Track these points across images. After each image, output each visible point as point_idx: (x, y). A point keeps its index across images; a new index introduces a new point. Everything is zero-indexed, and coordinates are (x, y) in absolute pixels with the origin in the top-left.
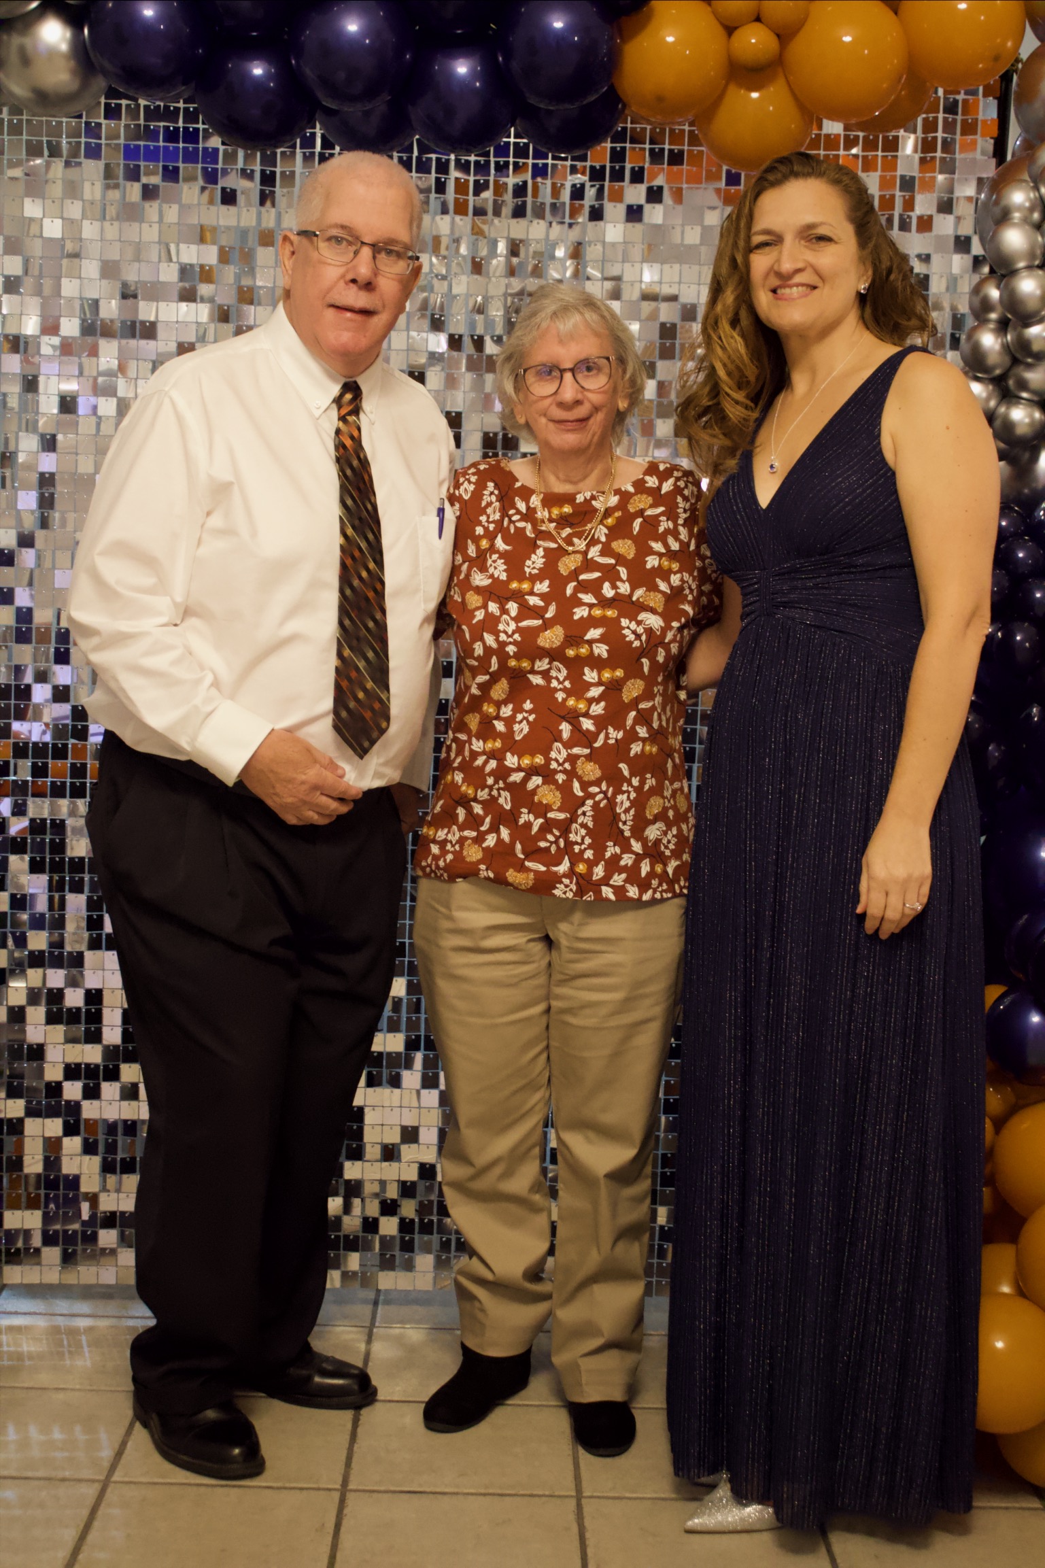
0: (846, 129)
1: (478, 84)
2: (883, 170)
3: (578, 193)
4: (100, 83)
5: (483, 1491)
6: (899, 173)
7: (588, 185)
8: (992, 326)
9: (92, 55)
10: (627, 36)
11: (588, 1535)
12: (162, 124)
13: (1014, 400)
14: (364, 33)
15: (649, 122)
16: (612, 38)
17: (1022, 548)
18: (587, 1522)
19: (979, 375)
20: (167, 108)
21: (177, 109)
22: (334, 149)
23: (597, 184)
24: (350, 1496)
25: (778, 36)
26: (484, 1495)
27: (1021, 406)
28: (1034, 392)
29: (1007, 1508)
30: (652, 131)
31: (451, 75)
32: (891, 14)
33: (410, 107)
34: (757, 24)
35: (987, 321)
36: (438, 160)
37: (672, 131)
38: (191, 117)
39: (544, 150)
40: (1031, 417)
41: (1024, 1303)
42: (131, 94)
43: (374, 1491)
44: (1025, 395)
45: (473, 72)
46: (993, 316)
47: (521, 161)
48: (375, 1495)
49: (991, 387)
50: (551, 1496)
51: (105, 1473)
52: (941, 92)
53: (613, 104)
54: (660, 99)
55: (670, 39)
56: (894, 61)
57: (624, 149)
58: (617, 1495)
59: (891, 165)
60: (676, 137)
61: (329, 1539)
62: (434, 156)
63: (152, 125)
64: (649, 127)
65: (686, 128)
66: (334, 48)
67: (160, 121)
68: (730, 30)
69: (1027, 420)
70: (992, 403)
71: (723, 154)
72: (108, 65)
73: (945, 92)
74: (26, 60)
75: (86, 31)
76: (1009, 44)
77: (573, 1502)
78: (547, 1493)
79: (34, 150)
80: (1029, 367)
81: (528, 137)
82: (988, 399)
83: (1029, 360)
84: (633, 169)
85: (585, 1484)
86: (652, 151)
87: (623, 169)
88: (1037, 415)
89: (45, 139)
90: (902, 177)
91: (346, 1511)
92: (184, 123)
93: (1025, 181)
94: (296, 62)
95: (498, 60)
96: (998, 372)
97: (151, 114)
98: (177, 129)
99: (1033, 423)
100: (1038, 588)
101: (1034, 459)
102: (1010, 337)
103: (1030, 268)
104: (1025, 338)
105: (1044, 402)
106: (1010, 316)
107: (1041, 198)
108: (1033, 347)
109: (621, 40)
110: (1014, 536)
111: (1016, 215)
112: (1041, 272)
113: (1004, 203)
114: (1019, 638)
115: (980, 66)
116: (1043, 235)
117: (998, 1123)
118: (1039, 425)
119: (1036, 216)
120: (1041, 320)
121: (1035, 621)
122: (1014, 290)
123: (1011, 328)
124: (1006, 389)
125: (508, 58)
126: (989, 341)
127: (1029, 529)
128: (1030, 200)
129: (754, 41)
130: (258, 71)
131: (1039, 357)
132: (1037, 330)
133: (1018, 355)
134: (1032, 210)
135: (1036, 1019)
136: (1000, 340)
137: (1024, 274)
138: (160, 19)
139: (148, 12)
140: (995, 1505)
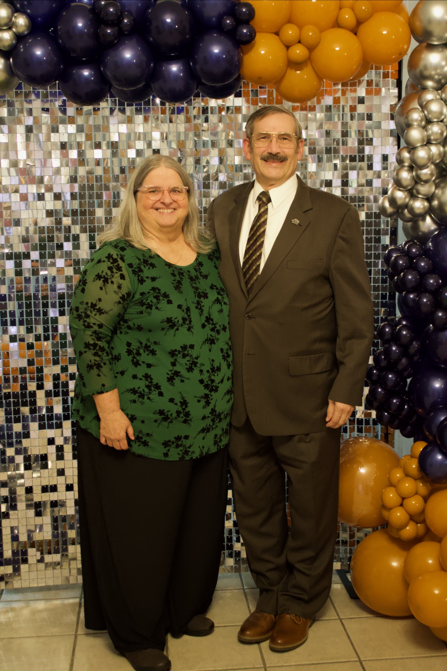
1: (181, 74)
8: (406, 168)
9: (13, 68)
10: (245, 53)
12: (41, 90)
13: (416, 198)
14: (133, 57)
16: (239, 54)
17: (423, 261)
19: (401, 189)
25: (308, 48)
27: (419, 201)
28: (424, 195)
29: (437, 656)
31: (169, 72)
32: (354, 36)
33: (153, 84)
34: (299, 44)
35: (403, 166)
40: (423, 205)
41: (442, 571)
44: (420, 196)
45: (180, 70)
46: (406, 164)
49: (406, 193)
50: (253, 668)
54: (260, 78)
55: (263, 52)
56: (357, 58)
58: (280, 665)
66: (120, 64)
68: (288, 47)
69: (422, 207)
70: (407, 200)
72: (21, 74)
75: (11, 60)
76: (405, 47)
78: (252, 667)
80: (422, 185)
82: (405, 198)
83: (422, 183)
85: (266, 662)
88: (426, 204)
90: (359, 97)
93: (417, 108)
94: (103, 69)
95: (190, 64)
96: (409, 188)
99: (424, 207)
100: (432, 278)
101: (424, 219)
102: (414, 173)
103: (422, 146)
104: (420, 174)
105: (429, 199)
106: (414, 165)
107: (425, 116)
108: (424, 178)
109: (243, 54)
110: (419, 256)
111: (415, 123)
112: (426, 148)
113: (410, 118)
114: (425, 300)
115: (394, 57)
116: (427, 131)
117: (426, 499)
118: (427, 208)
119: (423, 123)
120: (427, 167)
121: (431, 292)
122: (416, 156)
123: (414, 170)
124: (412, 194)
125: (195, 64)
126: (405, 175)
127: (425, 253)
128: (420, 116)
129: (298, 52)
130: (86, 73)
131: (426, 182)
132: (426, 171)
133: (417, 180)
134: (421, 121)
135: (440, 457)
136: (410, 175)
137: (420, 149)
138: (44, 55)
139: (38, 52)
140: (432, 655)
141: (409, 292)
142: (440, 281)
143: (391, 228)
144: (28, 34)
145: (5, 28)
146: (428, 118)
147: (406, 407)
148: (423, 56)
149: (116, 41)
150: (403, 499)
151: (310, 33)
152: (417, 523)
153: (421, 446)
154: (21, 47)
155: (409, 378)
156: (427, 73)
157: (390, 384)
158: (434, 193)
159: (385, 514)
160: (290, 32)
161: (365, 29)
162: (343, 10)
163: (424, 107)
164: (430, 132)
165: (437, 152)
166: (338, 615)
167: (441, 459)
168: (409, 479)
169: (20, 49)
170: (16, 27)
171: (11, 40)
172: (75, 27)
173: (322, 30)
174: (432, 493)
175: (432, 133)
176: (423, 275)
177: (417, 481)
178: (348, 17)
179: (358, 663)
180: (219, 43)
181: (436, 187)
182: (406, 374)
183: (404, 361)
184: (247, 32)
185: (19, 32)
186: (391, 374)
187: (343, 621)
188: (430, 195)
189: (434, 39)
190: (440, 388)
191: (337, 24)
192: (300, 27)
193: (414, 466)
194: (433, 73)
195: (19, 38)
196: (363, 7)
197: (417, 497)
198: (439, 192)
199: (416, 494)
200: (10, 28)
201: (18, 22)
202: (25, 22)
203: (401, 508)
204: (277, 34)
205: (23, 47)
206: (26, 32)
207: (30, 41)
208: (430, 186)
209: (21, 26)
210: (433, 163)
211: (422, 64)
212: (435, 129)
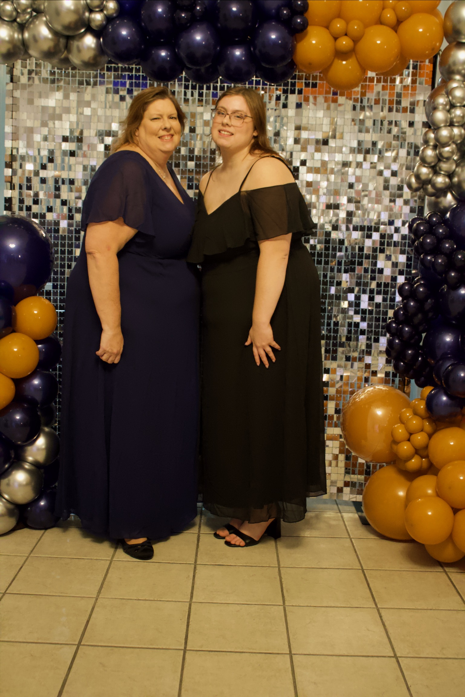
0: (377, 75)
1: (243, 58)
2: (390, 90)
3: (278, 98)
4: (105, 59)
5: (245, 565)
6: (396, 91)
7: (282, 95)
8: (431, 147)
9: (103, 48)
10: (298, 41)
11: (283, 580)
12: (127, 73)
13: (439, 174)
14: (203, 40)
15: (304, 72)
16: (293, 42)
17: (441, 228)
18: (282, 576)
19: (426, 165)
20: (129, 67)
21: (132, 68)
22: (189, 82)
23: (285, 95)
24: (198, 567)
25: (353, 41)
26: (245, 566)
27: (441, 177)
28: (446, 172)
29: (431, 571)
30: (306, 75)
31: (233, 55)
32: (394, 33)
33: (218, 67)
34: (346, 37)
35: (428, 145)
36: (227, 86)
37: (313, 76)
38: (138, 70)
39: (266, 82)
40: (445, 180)
41: (438, 499)
42: (117, 62)
43: (206, 565)
44: (442, 173)
45: (242, 55)
46: (431, 144)
47: (258, 86)
48: (207, 566)
49: (430, 170)
50: (269, 567)
51: (111, 557)
52: (411, 61)
53: (292, 65)
54: (310, 64)
55: (314, 42)
56: (395, 51)
57: (295, 82)
59: (393, 88)
60: (315, 78)
61: (191, 581)
62: (226, 85)
63: (124, 74)
64: (304, 74)
65: (318, 74)
66: (192, 44)
67: (126, 72)
68: (336, 39)
69: (443, 182)
70: (431, 176)
71: (331, 83)
72: (109, 52)
73: (413, 61)
74: (79, 50)
75: (101, 40)
76: (438, 44)
77: (277, 569)
79: (81, 83)
80: (444, 162)
81: (261, 77)
82: (429, 174)
83: (445, 160)
84: (298, 89)
85: (281, 563)
86: (305, 83)
87: (295, 89)
88: (447, 180)
89: (85, 79)
90: (397, 93)
91: (197, 571)
92: (135, 72)
93: (443, 94)
94: (178, 51)
95: (251, 49)
96: (433, 164)
97: (124, 70)
98: (132, 75)
99: (445, 183)
100: (447, 243)
101: (445, 196)
102: (437, 152)
103: (445, 126)
104: (443, 152)
105: (450, 175)
106: (438, 144)
107: (450, 101)
108: (446, 155)
109: (296, 42)
110: (438, 224)
111: (441, 107)
112: (449, 128)
113: (436, 103)
114: (440, 261)
115: (427, 52)
116: (450, 114)
117: (430, 436)
118: (448, 184)
119: (448, 107)
120: (449, 145)
121: (446, 255)
122: (439, 134)
123: (438, 148)
124: (435, 170)
125: (254, 49)
126: (430, 153)
127: (444, 221)
128: (445, 101)
129: (345, 43)
130: (163, 54)
131: (448, 159)
132: (447, 149)
133: (440, 158)
134: (446, 105)
135: (444, 398)
136: (434, 153)
137: (443, 128)
138: (128, 35)
139: (124, 33)
140: (427, 570)
141: (427, 254)
142: (455, 246)
143: (419, 207)
144: (116, 17)
145: (97, 10)
146: (452, 103)
147: (420, 359)
148: (452, 53)
149: (188, 25)
150: (411, 434)
151: (355, 27)
152: (422, 457)
153: (428, 390)
154: (110, 27)
155: (424, 333)
156: (455, 68)
157: (406, 336)
158: (455, 170)
159: (395, 447)
160: (338, 25)
161: (405, 27)
162: (386, 11)
163: (449, 93)
164: (453, 115)
165: (459, 133)
166: (349, 535)
167: (446, 400)
168: (417, 417)
169: (109, 29)
170: (107, 10)
171: (102, 21)
172: (156, 11)
173: (366, 26)
174: (435, 431)
175: (455, 116)
176: (440, 240)
177: (424, 421)
178: (389, 15)
179: (361, 571)
180: (275, 30)
181: (457, 166)
182: (421, 328)
183: (420, 316)
184: (301, 21)
185: (109, 15)
186: (407, 327)
187: (353, 540)
188: (451, 172)
189: (463, 37)
190: (450, 342)
191: (380, 22)
192: (347, 22)
193: (422, 407)
194: (460, 68)
195: (109, 19)
196: (403, 7)
197: (423, 433)
198: (459, 170)
199: (422, 431)
200: (101, 11)
201: (109, 6)
202: (114, 6)
203: (408, 442)
204: (327, 27)
205: (112, 27)
206: (115, 15)
207: (118, 22)
208: (451, 164)
209: (111, 9)
210: (454, 142)
211: (451, 60)
212: (458, 112)
